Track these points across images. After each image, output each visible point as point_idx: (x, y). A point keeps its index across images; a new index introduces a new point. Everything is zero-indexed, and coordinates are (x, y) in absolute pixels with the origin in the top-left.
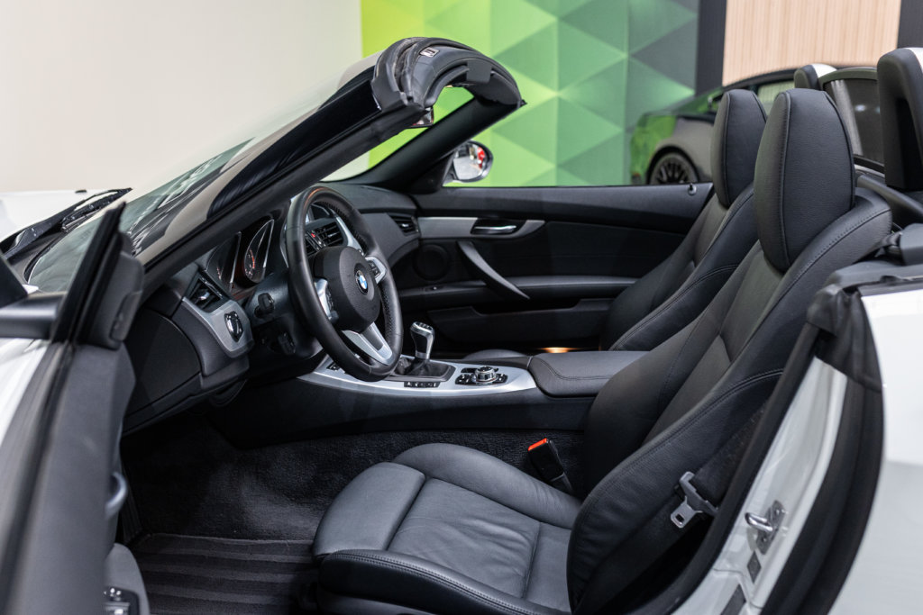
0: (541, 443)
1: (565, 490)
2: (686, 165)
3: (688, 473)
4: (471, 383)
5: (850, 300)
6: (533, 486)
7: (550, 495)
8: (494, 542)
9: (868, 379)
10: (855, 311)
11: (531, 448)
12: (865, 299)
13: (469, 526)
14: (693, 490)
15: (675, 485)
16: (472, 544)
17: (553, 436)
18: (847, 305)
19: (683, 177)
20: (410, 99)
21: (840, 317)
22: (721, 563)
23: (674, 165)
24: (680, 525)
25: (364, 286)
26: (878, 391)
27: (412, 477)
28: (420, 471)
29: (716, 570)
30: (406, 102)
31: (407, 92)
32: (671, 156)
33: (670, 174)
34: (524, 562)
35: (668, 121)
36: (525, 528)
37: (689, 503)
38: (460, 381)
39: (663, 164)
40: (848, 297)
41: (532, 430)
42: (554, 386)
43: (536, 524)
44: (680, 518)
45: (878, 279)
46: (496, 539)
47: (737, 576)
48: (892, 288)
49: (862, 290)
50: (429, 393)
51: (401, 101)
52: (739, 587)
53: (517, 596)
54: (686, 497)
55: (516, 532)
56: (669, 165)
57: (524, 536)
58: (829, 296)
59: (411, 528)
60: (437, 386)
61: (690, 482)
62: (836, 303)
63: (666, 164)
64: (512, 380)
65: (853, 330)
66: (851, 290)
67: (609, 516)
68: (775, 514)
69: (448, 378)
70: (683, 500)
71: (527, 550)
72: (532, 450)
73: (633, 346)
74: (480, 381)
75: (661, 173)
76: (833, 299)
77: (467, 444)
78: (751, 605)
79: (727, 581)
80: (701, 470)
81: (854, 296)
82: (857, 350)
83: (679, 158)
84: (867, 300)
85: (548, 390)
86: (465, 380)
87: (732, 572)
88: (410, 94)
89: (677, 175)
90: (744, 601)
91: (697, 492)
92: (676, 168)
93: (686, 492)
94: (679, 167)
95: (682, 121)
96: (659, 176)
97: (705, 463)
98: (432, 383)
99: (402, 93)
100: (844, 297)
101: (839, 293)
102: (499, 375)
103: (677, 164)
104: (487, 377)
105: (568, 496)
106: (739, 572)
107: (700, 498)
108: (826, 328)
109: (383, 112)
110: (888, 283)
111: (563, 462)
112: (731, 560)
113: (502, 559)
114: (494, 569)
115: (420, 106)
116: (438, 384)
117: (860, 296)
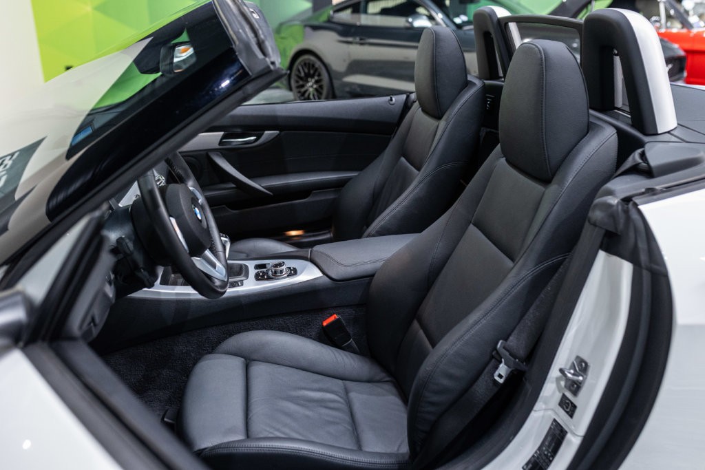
0: (332, 319)
1: (354, 352)
2: (318, 64)
3: (501, 341)
4: (269, 278)
5: (628, 208)
6: (330, 352)
7: (345, 358)
8: (321, 406)
9: (655, 267)
10: (635, 216)
11: (325, 324)
12: (641, 207)
13: (298, 397)
14: (507, 354)
15: (493, 351)
16: (308, 413)
17: (341, 311)
18: (626, 212)
19: (317, 74)
20: (273, 63)
21: (622, 221)
22: (539, 405)
23: (309, 64)
24: (501, 381)
25: (200, 218)
26: (665, 276)
27: (236, 364)
28: (242, 357)
29: (535, 411)
30: (272, 67)
31: (269, 58)
32: (306, 57)
33: (306, 71)
34: (348, 418)
35: (297, 29)
36: (336, 389)
37: (505, 364)
38: (258, 277)
39: (300, 64)
40: (626, 206)
41: (322, 310)
42: (337, 272)
43: (340, 382)
44: (500, 376)
45: (643, 190)
46: (321, 403)
47: (550, 413)
48: (655, 197)
49: (637, 200)
50: (238, 291)
51: (268, 67)
52: (555, 420)
53: (355, 448)
54: (503, 360)
55: (330, 393)
56: (305, 64)
57: (338, 395)
58: (610, 206)
59: (258, 409)
60: (242, 285)
61: (504, 348)
62: (618, 210)
63: (302, 64)
64: (301, 273)
65: (636, 231)
66: (627, 200)
67: (446, 382)
68: (582, 366)
69: (247, 276)
70: (501, 362)
71: (344, 407)
72: (327, 326)
73: (384, 232)
74: (275, 275)
75: (299, 71)
76: (615, 208)
77: (272, 328)
78: (574, 434)
79: (543, 417)
80: (511, 338)
81: (631, 204)
82: (642, 245)
83: (312, 58)
84: (644, 208)
85: (334, 276)
86: (263, 276)
87: (545, 410)
88: (272, 60)
89: (312, 72)
90: (566, 432)
91: (510, 354)
92: (311, 66)
93: (502, 356)
94: (313, 66)
95: (308, 30)
96: (297, 73)
97: (512, 331)
98: (236, 282)
99: (267, 59)
100: (623, 206)
101: (618, 203)
102: (290, 268)
103: (311, 63)
104: (281, 271)
105: (358, 356)
106: (552, 410)
107: (512, 359)
108: (611, 229)
109: (253, 77)
110: (651, 193)
111: (350, 330)
112: (545, 403)
113: (332, 420)
114: (332, 429)
115: (282, 70)
116: (242, 281)
117: (636, 205)
